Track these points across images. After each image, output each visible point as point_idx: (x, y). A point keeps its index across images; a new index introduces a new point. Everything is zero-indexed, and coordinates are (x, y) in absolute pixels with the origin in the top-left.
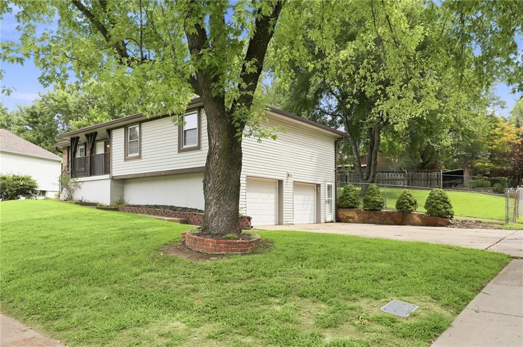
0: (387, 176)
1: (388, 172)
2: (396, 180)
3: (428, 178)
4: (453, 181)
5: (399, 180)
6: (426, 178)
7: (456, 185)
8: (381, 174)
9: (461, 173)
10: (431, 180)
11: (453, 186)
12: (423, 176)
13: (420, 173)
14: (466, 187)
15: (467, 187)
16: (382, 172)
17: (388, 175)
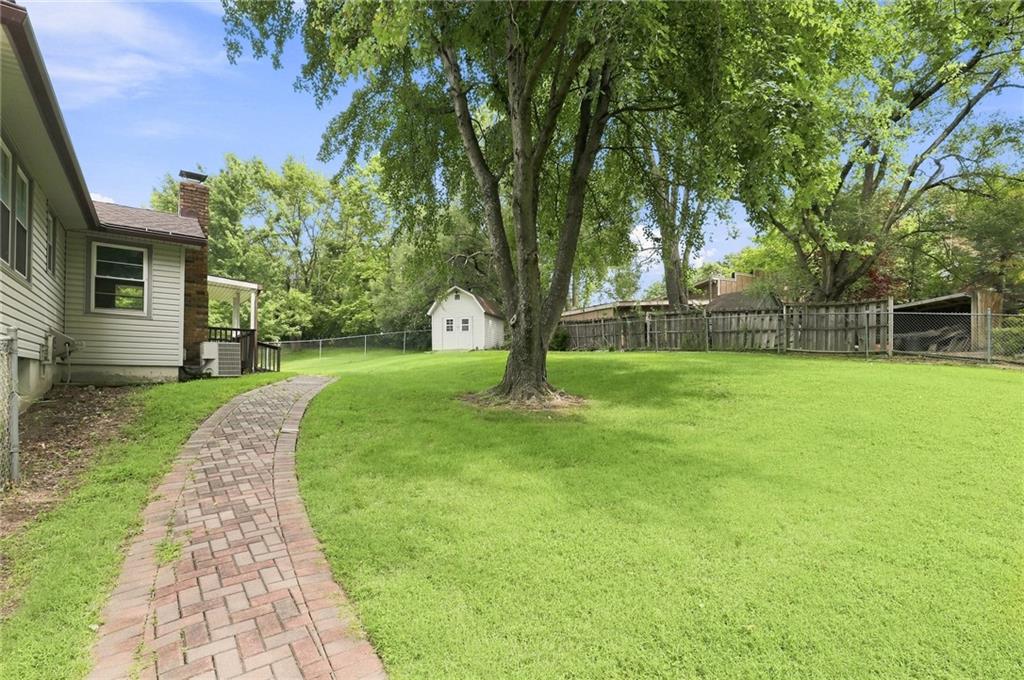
0: (734, 321)
1: (739, 313)
2: (758, 331)
3: (847, 323)
4: (932, 333)
5: (765, 331)
6: (843, 325)
7: (943, 343)
8: (720, 316)
9: (964, 305)
10: (858, 329)
11: (934, 347)
12: (832, 318)
13: (823, 311)
14: (977, 349)
15: (985, 349)
16: (723, 313)
17: (739, 319)
